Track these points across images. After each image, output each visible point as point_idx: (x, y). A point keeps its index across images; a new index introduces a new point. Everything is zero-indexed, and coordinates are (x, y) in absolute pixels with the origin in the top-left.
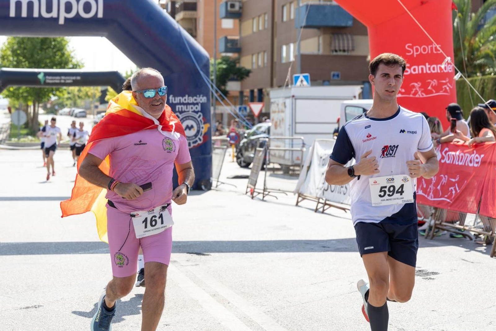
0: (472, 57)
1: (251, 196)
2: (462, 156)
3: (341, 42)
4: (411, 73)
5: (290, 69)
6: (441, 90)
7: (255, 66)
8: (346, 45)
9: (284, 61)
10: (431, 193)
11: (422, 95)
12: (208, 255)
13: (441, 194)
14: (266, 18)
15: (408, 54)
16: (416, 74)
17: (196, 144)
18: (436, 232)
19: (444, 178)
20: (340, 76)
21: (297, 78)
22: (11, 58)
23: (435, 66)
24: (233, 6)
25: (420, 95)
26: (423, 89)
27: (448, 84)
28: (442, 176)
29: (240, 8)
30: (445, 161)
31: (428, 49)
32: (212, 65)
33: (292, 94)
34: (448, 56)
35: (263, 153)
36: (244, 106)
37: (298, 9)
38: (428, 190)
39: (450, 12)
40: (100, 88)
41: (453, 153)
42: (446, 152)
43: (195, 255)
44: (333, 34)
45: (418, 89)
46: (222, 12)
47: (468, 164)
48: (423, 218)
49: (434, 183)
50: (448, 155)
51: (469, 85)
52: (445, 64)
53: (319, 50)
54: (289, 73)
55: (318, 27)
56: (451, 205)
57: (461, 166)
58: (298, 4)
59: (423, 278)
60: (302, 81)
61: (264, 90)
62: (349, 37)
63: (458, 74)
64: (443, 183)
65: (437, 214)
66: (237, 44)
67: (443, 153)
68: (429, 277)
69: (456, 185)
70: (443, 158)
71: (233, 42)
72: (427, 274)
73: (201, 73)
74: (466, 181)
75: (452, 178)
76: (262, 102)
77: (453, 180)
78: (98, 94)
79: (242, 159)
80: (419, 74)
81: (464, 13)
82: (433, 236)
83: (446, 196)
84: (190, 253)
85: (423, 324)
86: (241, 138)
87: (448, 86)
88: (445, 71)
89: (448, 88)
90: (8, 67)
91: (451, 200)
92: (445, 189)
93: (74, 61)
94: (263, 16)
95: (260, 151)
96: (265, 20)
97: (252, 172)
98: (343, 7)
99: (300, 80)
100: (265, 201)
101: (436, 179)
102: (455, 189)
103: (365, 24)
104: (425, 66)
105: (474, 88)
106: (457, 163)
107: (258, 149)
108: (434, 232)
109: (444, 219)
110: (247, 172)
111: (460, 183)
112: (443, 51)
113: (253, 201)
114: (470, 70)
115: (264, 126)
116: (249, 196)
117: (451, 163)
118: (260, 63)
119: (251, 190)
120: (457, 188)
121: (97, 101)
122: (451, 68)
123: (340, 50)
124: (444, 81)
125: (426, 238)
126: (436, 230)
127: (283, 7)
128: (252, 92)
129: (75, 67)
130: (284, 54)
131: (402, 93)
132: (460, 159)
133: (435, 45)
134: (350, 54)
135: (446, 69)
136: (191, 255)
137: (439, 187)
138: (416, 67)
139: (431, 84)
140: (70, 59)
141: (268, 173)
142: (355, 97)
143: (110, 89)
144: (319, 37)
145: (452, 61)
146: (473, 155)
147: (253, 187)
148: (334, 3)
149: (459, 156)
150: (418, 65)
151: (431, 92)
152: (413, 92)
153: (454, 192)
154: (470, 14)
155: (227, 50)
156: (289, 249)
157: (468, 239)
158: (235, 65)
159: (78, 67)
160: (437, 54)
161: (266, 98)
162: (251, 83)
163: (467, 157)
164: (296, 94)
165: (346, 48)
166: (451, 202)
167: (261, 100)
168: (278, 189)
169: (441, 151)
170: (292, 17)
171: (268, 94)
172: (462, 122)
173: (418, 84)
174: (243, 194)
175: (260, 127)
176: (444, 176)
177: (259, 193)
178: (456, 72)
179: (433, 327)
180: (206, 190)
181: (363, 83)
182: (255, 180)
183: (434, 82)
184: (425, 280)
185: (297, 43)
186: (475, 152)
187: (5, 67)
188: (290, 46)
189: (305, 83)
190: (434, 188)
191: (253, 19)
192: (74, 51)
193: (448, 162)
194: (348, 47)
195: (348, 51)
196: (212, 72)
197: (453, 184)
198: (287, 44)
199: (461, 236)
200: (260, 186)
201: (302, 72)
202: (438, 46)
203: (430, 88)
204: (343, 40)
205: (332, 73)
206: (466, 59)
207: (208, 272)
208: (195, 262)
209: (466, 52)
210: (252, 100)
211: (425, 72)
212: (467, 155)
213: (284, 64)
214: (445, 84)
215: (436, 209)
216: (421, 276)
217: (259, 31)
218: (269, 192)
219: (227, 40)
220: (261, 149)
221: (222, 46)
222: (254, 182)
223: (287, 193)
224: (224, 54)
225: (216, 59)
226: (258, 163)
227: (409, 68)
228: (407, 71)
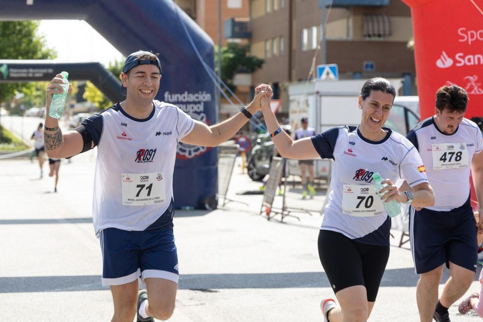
1: (267, 217)
3: (376, 25)
4: (465, 64)
5: (314, 59)
7: (269, 55)
9: (305, 48)
11: (479, 91)
12: (216, 292)
15: (461, 40)
16: (471, 66)
17: (198, 153)
20: (374, 66)
21: (322, 70)
26: (480, 84)
32: (217, 54)
33: (316, 90)
35: (281, 163)
40: (77, 83)
43: (200, 292)
44: (365, 14)
45: (473, 84)
53: (348, 35)
54: (314, 64)
55: (347, 7)
60: (328, 74)
61: (280, 85)
62: (386, 18)
66: (246, 28)
71: (242, 25)
73: (204, 64)
76: (278, 100)
78: (75, 91)
79: (255, 170)
80: (475, 65)
84: (194, 290)
86: (253, 145)
93: (44, 50)
95: (277, 161)
99: (325, 72)
100: (285, 223)
103: (408, 4)
107: (275, 158)
113: (270, 224)
116: (265, 217)
118: (275, 51)
119: (267, 210)
121: (73, 99)
123: (374, 35)
129: (44, 57)
130: (305, 40)
134: (387, 39)
136: (195, 291)
138: (471, 57)
140: (39, 47)
141: (288, 188)
143: (89, 84)
144: (348, 18)
147: (269, 205)
150: (474, 54)
155: (234, 35)
158: (244, 55)
159: (49, 57)
161: (283, 95)
162: (265, 76)
164: (321, 90)
165: (382, 33)
167: (277, 97)
171: (286, 90)
173: (474, 78)
174: (257, 215)
177: (277, 213)
180: (210, 209)
181: (404, 75)
182: (271, 196)
185: (321, 26)
188: (312, 30)
189: (332, 76)
192: (44, 37)
194: (384, 31)
195: (384, 35)
196: (217, 62)
198: (309, 28)
200: (278, 203)
201: (328, 62)
204: (378, 22)
205: (365, 63)
207: (216, 314)
208: (200, 300)
211: (482, 62)
213: (305, 52)
217: (274, 11)
218: (289, 212)
219: (234, 24)
220: (279, 159)
221: (227, 30)
222: (271, 200)
223: (312, 213)
224: (230, 41)
225: (220, 46)
226: (276, 176)
227: (463, 58)
228: (460, 62)
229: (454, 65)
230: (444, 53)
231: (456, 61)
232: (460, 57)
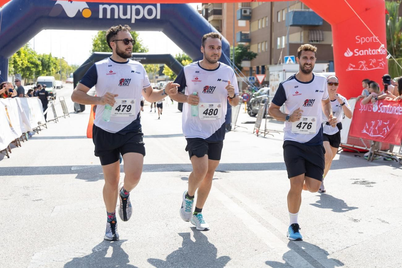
0: (399, 45)
1: (257, 135)
2: (391, 108)
3: (315, 35)
4: (359, 55)
5: (281, 52)
6: (379, 66)
7: (260, 51)
8: (318, 37)
9: (278, 48)
10: (371, 132)
11: (366, 69)
12: (228, 172)
13: (378, 132)
14: (267, 20)
15: (357, 42)
16: (362, 56)
18: (375, 157)
19: (380, 122)
21: (287, 58)
22: (100, 46)
23: (374, 50)
24: (245, 12)
25: (365, 69)
26: (367, 65)
27: (383, 62)
28: (379, 121)
29: (250, 13)
30: (381, 112)
31: (370, 39)
32: (232, 50)
33: (283, 69)
34: (383, 44)
35: (264, 107)
36: (252, 77)
37: (288, 14)
38: (370, 130)
39: (384, 16)
40: (159, 65)
41: (385, 106)
42: (381, 105)
43: (220, 172)
44: (310, 30)
45: (363, 65)
46: (239, 16)
47: (395, 113)
48: (366, 148)
49: (374, 126)
50: (383, 107)
51: (397, 63)
52: (381, 49)
53: (301, 41)
54: (281, 55)
55: (300, 26)
56: (385, 139)
57: (391, 114)
58: (288, 10)
59: (366, 186)
60: (290, 60)
61: (265, 67)
62: (321, 32)
63: (389, 55)
64: (379, 126)
65: (375, 145)
66: (248, 37)
67: (379, 106)
68: (369, 185)
69: (388, 126)
70: (379, 109)
71: (246, 35)
72: (369, 183)
74: (393, 124)
75: (385, 122)
77: (386, 123)
78: (158, 69)
79: (251, 111)
81: (394, 17)
82: (373, 159)
83: (381, 134)
85: (365, 215)
86: (251, 97)
87: (383, 63)
88: (381, 54)
89: (383, 65)
90: (99, 51)
91: (384, 136)
92: (380, 130)
93: (142, 47)
94: (265, 18)
95: (262, 106)
96: (266, 21)
97: (257, 119)
98: (316, 12)
99: (288, 60)
100: (266, 138)
101: (374, 123)
102: (387, 129)
103: (330, 24)
104: (368, 50)
105: (400, 65)
106: (388, 113)
107: (261, 104)
108: (373, 157)
109: (380, 148)
110: (254, 119)
111: (390, 125)
112: (380, 40)
113: (259, 138)
114: (397, 53)
115: (266, 89)
116: (256, 135)
117: (384, 112)
118: (263, 49)
119: (257, 131)
120: (388, 129)
121: (157, 73)
122: (385, 52)
123: (315, 41)
124: (380, 60)
125: (368, 161)
126: (375, 155)
127: (278, 12)
128: (258, 68)
129: (142, 51)
130: (279, 43)
131: (354, 68)
132: (390, 109)
133: (374, 37)
134: (321, 43)
135: (381, 52)
136: (217, 172)
137: (376, 128)
138: (362, 51)
139: (372, 61)
140: (139, 46)
141: (268, 120)
142: (324, 71)
143: (166, 66)
144: (301, 32)
145: (385, 47)
146: (398, 107)
147: (258, 129)
148: (311, 10)
149: (389, 108)
150: (364, 50)
151: (372, 67)
152: (360, 67)
153: (386, 131)
154: (397, 17)
155: (242, 40)
156: (280, 168)
157: (395, 161)
158: (247, 51)
159: (144, 51)
160: (376, 42)
161: (267, 72)
162: (257, 62)
163: (395, 108)
164: (286, 69)
165: (318, 40)
166: (384, 138)
167: (263, 73)
168: (274, 130)
169: (378, 105)
170: (284, 19)
171: (268, 69)
172: (391, 86)
173: (364, 62)
174: (252, 133)
175: (263, 90)
176: (380, 120)
177: (262, 133)
178: (388, 54)
179: (371, 217)
180: (228, 131)
181: (330, 62)
182: (259, 124)
183: (374, 60)
184: (367, 187)
185: (287, 36)
186: (399, 105)
187: (97, 51)
188: (282, 38)
189: (292, 62)
190: (374, 128)
191: (259, 20)
192: (142, 41)
193: (382, 112)
194: (320, 39)
195: (320, 41)
196: (232, 54)
197: (385, 126)
198: (281, 37)
199: (390, 159)
200: (262, 128)
201: (290, 55)
202: (376, 38)
203: (371, 64)
204: (317, 34)
206: (395, 46)
207: (228, 183)
208: (220, 177)
209: (395, 42)
210: (258, 73)
211: (368, 54)
212: (394, 107)
213: (279, 49)
214: (381, 62)
215: (375, 142)
216: (364, 184)
217: (262, 28)
218: (268, 132)
219: (242, 34)
220: (263, 104)
221: (238, 38)
222: (259, 126)
223: (280, 132)
224: (240, 43)
225: (234, 46)
226: (261, 114)
227: (358, 51)
228: (356, 54)
229: (353, 56)
230: (348, 49)
231: (354, 53)
232: (357, 51)
